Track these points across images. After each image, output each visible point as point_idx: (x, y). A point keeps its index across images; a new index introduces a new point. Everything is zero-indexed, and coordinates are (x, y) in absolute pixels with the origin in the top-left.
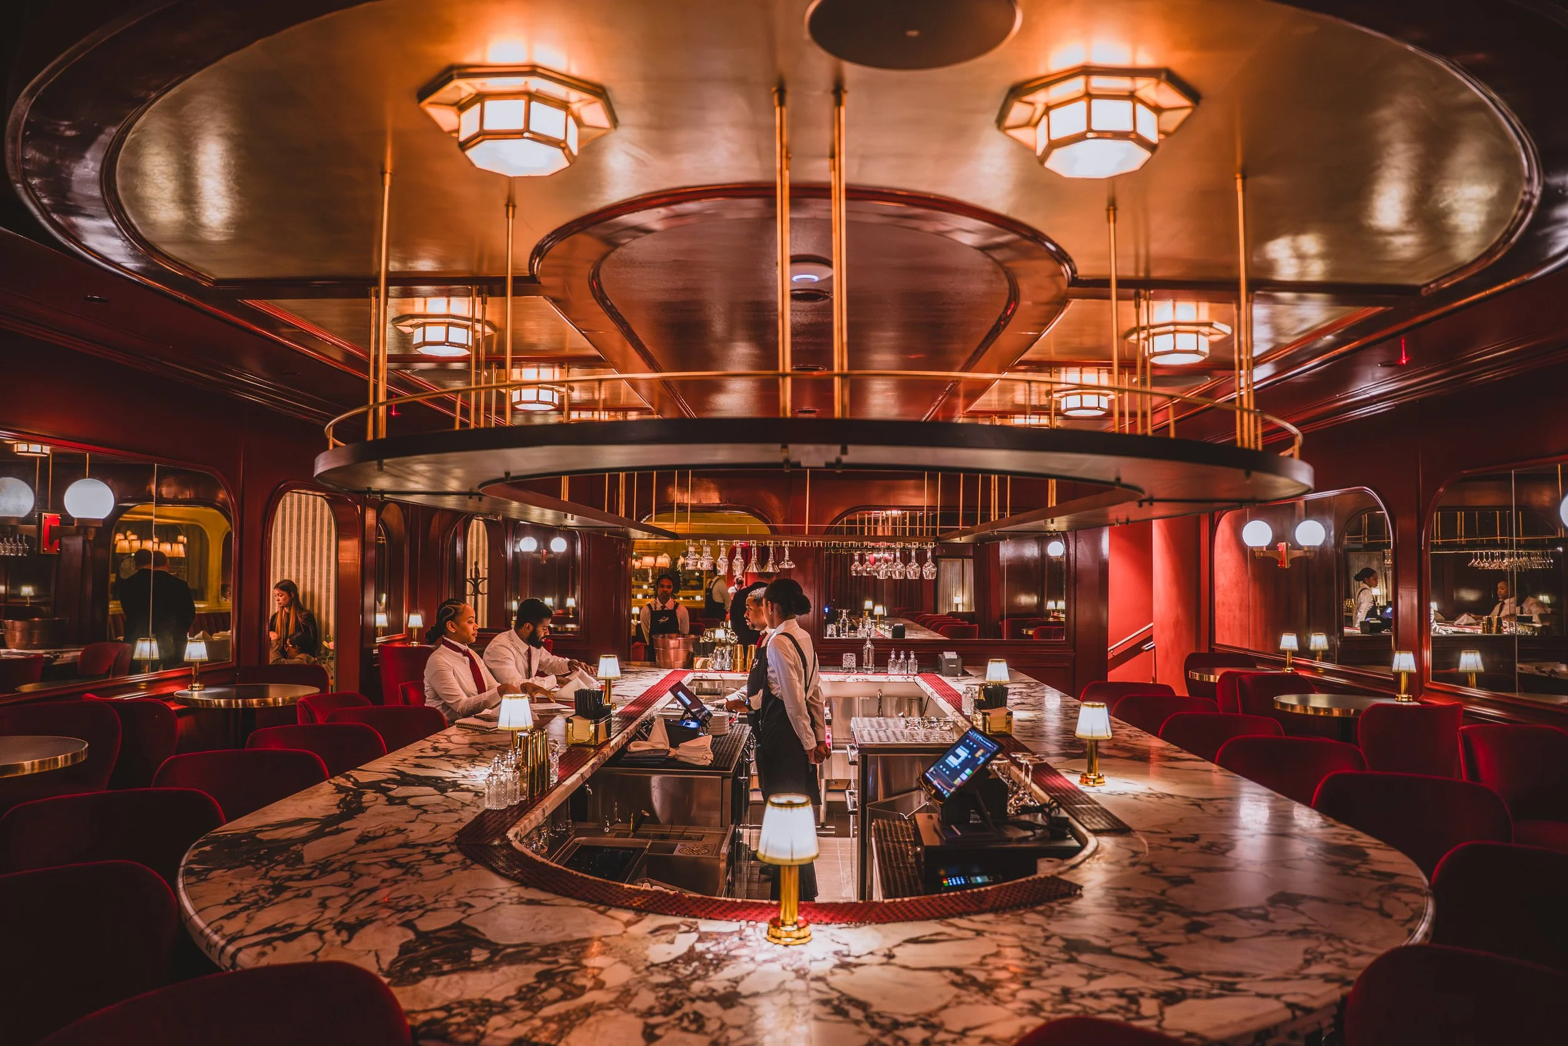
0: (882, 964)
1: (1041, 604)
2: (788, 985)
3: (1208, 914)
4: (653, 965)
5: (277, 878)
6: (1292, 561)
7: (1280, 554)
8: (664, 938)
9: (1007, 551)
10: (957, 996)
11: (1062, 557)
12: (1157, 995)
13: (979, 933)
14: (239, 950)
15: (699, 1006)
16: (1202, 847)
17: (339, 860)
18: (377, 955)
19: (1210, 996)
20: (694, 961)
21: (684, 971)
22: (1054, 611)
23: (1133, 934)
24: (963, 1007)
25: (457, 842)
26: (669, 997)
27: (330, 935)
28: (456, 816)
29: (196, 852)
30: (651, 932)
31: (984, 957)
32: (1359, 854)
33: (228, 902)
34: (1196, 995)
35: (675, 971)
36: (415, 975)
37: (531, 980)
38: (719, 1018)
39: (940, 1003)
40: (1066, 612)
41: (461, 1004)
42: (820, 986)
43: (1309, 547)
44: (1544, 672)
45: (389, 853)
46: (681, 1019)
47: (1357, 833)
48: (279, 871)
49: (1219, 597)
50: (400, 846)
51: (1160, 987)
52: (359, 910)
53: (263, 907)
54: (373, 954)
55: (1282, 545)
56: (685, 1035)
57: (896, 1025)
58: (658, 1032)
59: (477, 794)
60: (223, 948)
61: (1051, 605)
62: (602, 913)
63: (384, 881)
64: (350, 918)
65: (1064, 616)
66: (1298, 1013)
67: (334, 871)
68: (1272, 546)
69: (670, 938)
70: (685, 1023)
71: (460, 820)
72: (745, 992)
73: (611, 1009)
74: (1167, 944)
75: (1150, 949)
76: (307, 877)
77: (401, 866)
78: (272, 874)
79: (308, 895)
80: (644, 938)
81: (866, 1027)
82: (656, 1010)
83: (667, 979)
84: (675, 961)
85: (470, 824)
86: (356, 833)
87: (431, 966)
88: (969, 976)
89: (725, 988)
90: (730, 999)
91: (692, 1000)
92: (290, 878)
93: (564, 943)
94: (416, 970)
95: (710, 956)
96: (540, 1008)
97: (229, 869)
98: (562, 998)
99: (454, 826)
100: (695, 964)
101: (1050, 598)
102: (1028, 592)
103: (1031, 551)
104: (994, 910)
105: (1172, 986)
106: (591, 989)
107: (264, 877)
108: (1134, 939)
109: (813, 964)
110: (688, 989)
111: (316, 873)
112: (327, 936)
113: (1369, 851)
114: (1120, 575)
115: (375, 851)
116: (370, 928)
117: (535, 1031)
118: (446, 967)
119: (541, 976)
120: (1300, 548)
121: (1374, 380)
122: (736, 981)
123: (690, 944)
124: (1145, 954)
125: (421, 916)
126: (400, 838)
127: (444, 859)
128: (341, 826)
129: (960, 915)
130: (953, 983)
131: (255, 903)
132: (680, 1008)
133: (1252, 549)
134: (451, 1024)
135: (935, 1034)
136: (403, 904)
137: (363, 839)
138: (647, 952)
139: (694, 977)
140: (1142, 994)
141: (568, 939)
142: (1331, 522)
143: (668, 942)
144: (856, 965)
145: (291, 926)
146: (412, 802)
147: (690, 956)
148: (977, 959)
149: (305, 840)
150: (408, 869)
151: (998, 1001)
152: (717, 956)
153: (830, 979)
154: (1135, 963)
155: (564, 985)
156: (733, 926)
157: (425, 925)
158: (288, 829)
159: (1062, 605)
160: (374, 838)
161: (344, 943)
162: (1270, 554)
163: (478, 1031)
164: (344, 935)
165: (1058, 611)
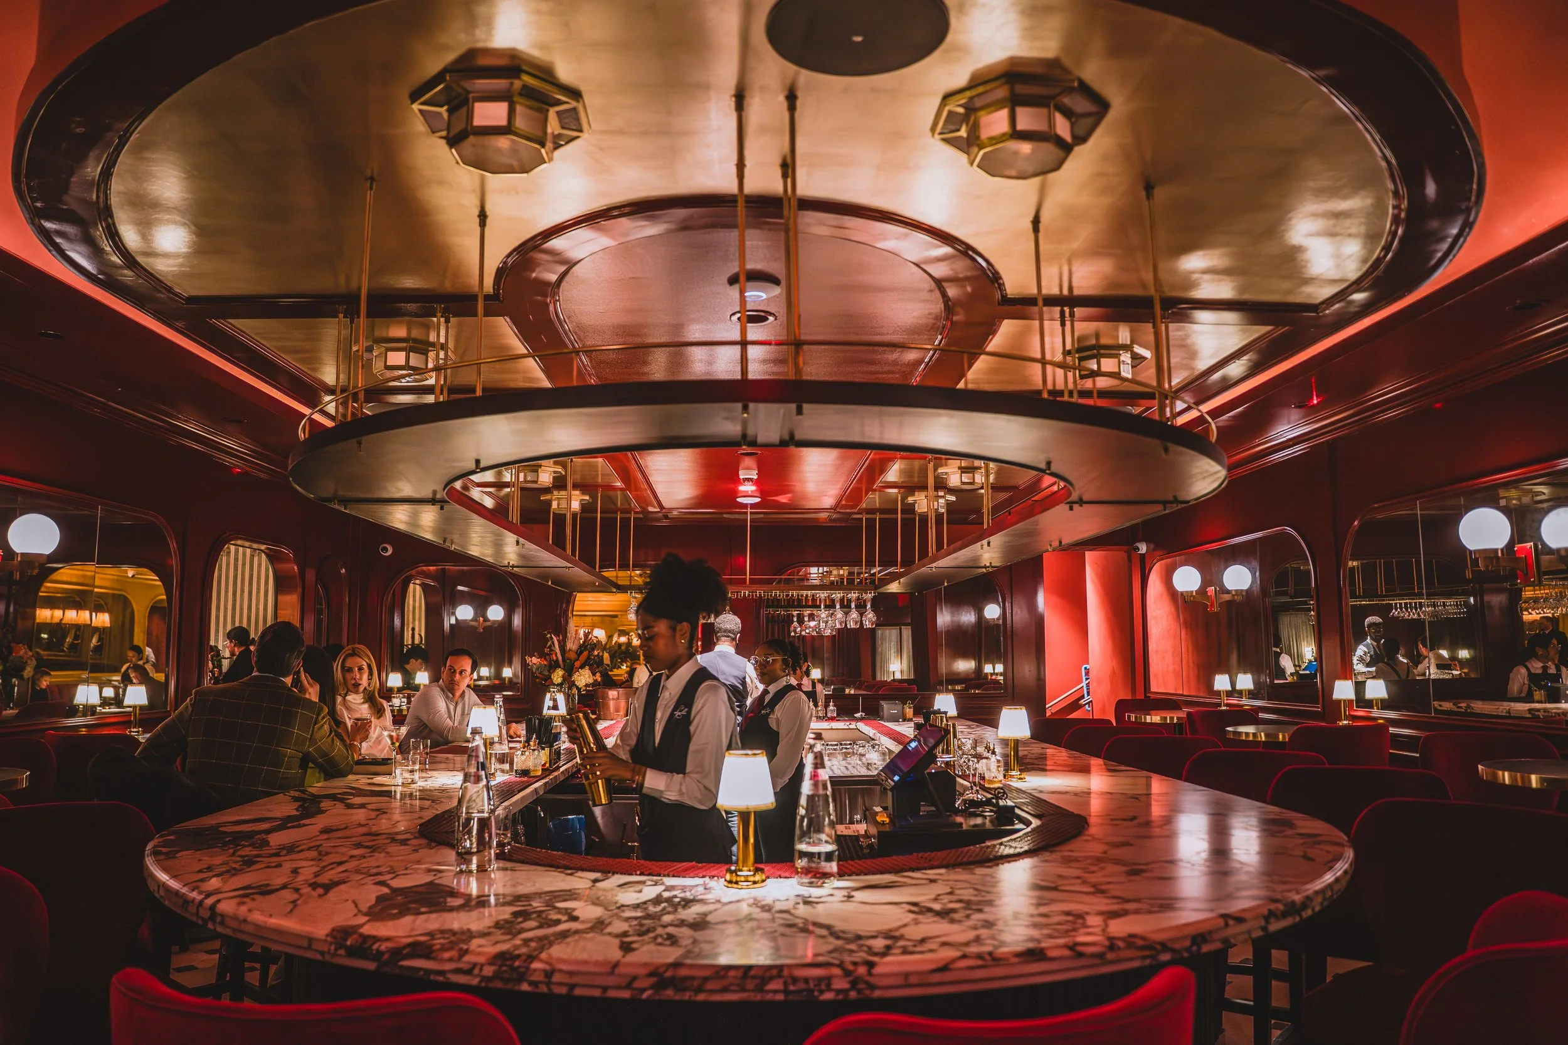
0: (843, 901)
1: (979, 670)
2: (754, 916)
3: (1147, 864)
4: (623, 906)
5: (247, 856)
6: (1221, 605)
7: (1208, 598)
8: (631, 889)
9: (944, 618)
10: (915, 919)
11: (998, 619)
12: (1101, 913)
13: (932, 881)
14: (219, 901)
15: (670, 930)
16: (1140, 824)
17: (305, 844)
18: (354, 902)
19: (1149, 912)
20: (662, 902)
21: (652, 909)
22: (992, 674)
23: (1078, 878)
24: (920, 926)
25: (420, 832)
26: (642, 925)
27: (306, 890)
28: (417, 816)
29: (161, 840)
30: (619, 886)
31: (939, 895)
32: (1289, 824)
33: (200, 871)
34: (1137, 912)
35: (646, 909)
36: (394, 915)
37: (507, 916)
38: (692, 937)
39: (900, 923)
40: (1004, 674)
41: (442, 932)
42: (785, 916)
43: (1236, 591)
44: (1461, 707)
45: (353, 839)
46: (655, 938)
47: (1284, 811)
48: (247, 851)
49: (1152, 646)
50: (364, 835)
51: (1104, 908)
52: (332, 874)
53: (234, 875)
54: (350, 902)
55: (1211, 590)
56: (661, 948)
57: (859, 937)
58: (634, 946)
59: (433, 801)
60: (201, 902)
61: (988, 668)
62: (571, 874)
63: (352, 857)
64: (324, 879)
65: (1002, 678)
66: (1231, 922)
67: (301, 851)
68: (1202, 591)
69: (637, 889)
70: (659, 940)
71: (420, 818)
72: (713, 921)
73: (588, 933)
74: (1109, 883)
75: (1094, 886)
76: (277, 855)
77: (367, 847)
78: (239, 853)
79: (279, 866)
80: (612, 890)
81: (832, 940)
82: (631, 933)
83: (639, 914)
84: (645, 903)
85: (429, 820)
86: (319, 827)
87: (409, 909)
88: (924, 907)
89: (695, 919)
90: (700, 924)
91: (665, 927)
92: (258, 856)
93: (536, 893)
94: (395, 911)
95: (677, 900)
96: (520, 932)
97: (197, 850)
98: (540, 927)
99: (416, 821)
100: (663, 905)
101: (988, 661)
102: (965, 656)
103: (968, 617)
104: (946, 867)
105: (1115, 907)
106: (566, 921)
107: (233, 854)
108: (1079, 881)
109: (777, 903)
110: (659, 920)
111: (284, 852)
112: (302, 891)
113: (1295, 822)
114: (1056, 630)
115: (339, 838)
116: (343, 887)
117: (517, 947)
118: (423, 910)
119: (516, 914)
120: (1228, 592)
121: (1289, 423)
122: (705, 915)
123: (658, 892)
124: (1091, 890)
125: (392, 879)
126: (363, 830)
127: (409, 842)
128: (302, 822)
129: (913, 870)
130: (911, 911)
131: (228, 871)
132: (653, 932)
133: (1182, 593)
134: (436, 944)
135: (896, 942)
136: (374, 871)
137: (327, 831)
138: (617, 898)
139: (664, 912)
140: (1087, 913)
141: (539, 891)
142: (1256, 564)
143: (636, 892)
144: (817, 903)
145: (268, 885)
146: (370, 807)
147: (658, 900)
148: (933, 896)
149: (268, 832)
150: (374, 849)
151: (952, 921)
152: (683, 899)
153: (793, 911)
154: (1081, 895)
155: (540, 919)
156: (698, 881)
157: (397, 883)
158: (250, 825)
159: (999, 668)
160: (338, 830)
161: (320, 896)
162: (1199, 598)
163: (461, 949)
164: (320, 891)
165: (997, 674)
